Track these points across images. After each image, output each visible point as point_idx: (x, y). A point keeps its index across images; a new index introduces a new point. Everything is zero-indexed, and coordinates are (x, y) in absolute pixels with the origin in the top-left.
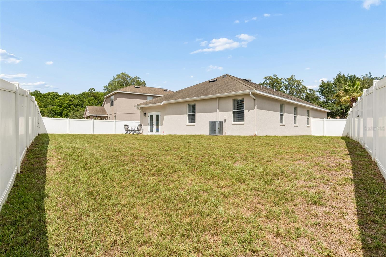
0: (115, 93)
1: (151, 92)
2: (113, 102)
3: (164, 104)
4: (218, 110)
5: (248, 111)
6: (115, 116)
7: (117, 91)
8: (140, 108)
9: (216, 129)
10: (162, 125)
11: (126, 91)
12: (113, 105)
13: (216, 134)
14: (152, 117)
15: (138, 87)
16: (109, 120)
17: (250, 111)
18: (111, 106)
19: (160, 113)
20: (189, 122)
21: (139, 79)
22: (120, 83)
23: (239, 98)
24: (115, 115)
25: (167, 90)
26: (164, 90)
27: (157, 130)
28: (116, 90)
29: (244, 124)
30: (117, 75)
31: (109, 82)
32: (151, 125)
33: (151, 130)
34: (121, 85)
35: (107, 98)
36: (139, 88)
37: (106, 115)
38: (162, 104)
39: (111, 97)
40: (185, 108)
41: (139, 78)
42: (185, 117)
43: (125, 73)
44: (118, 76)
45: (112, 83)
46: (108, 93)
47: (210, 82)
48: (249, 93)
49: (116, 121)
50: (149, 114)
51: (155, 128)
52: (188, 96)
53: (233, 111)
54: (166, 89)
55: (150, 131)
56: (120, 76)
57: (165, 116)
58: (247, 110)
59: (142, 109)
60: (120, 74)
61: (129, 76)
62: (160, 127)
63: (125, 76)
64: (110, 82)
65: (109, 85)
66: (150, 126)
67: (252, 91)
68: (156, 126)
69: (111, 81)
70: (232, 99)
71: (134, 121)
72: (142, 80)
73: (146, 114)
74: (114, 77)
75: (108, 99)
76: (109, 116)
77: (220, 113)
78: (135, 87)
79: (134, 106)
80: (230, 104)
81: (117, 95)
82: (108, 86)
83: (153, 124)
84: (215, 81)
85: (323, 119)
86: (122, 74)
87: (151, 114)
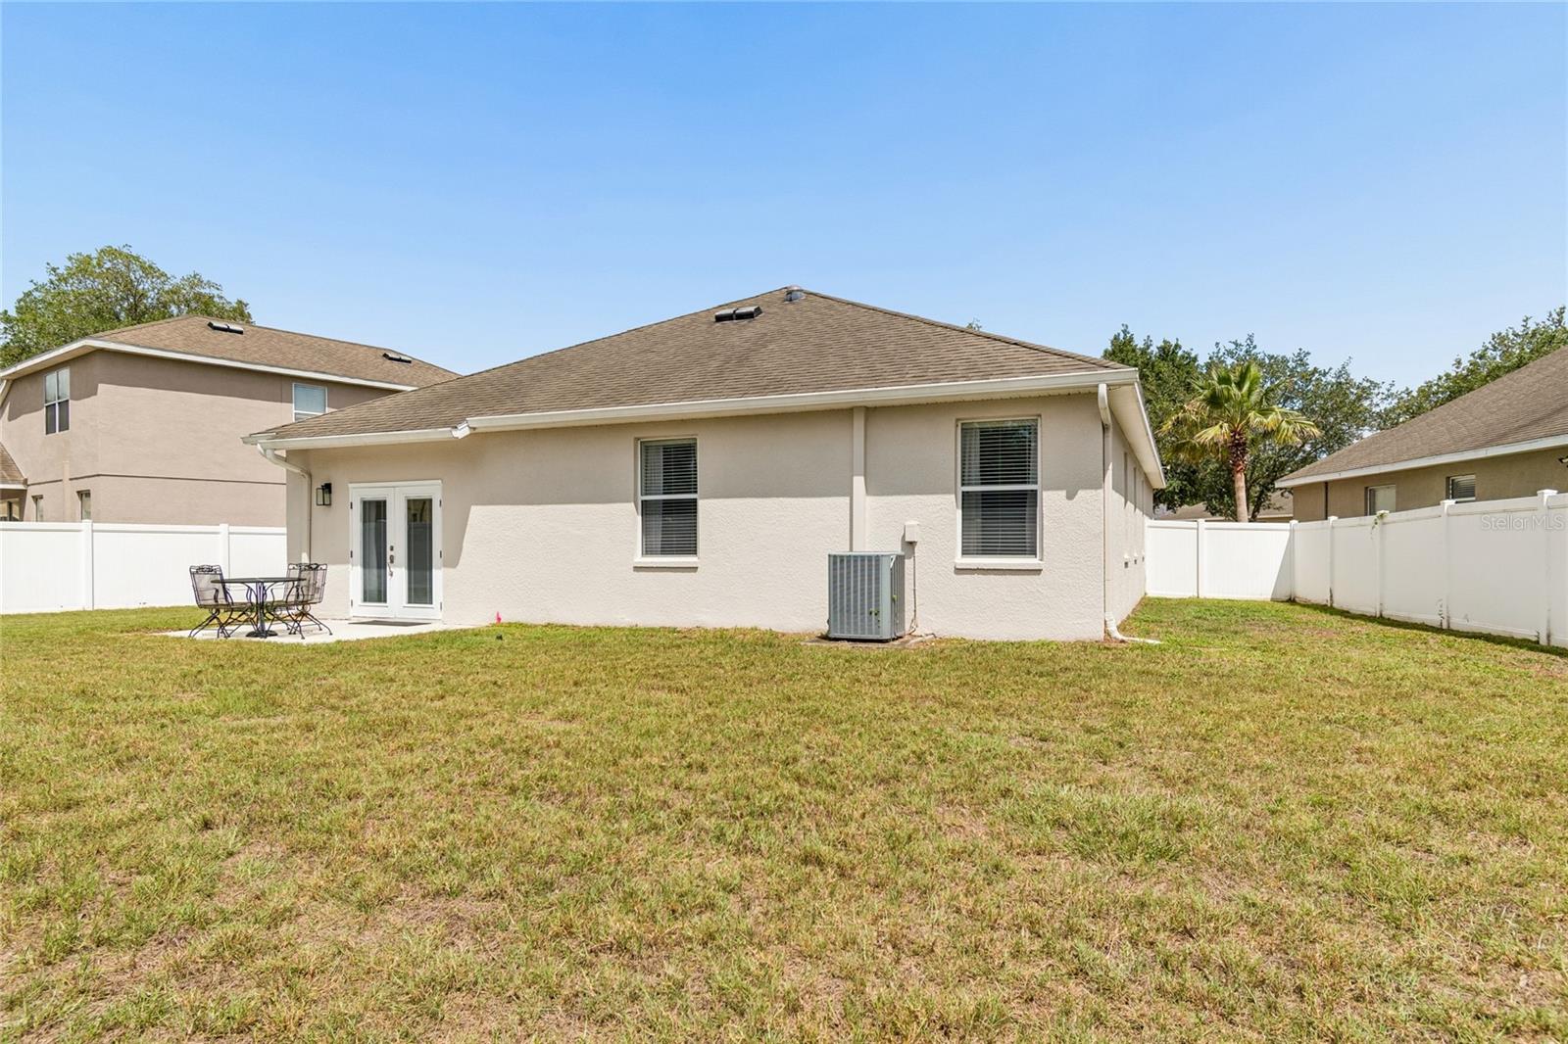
0: (82, 352)
1: (316, 359)
2: (64, 405)
3: (475, 435)
4: (859, 482)
5: (1063, 493)
6: (84, 495)
7: (96, 339)
8: (284, 454)
9: (877, 601)
10: (452, 562)
11: (161, 346)
12: (64, 426)
13: (877, 633)
14: (375, 511)
15: (232, 327)
16: (40, 517)
17: (1081, 493)
18: (50, 429)
19: (440, 488)
20: (648, 551)
21: (215, 292)
22: (96, 305)
23: (1007, 417)
24: (83, 485)
25: (403, 358)
26: (385, 355)
27: (420, 591)
28: (85, 335)
29: (1040, 570)
30: (70, 258)
31: (21, 296)
32: (376, 556)
33: (376, 593)
34: (98, 314)
35: (14, 381)
36: (241, 333)
37: (14, 481)
38: (462, 432)
39: (51, 379)
40: (624, 463)
41: (210, 284)
42: (626, 519)
43: (125, 250)
44: (83, 267)
45: (43, 301)
46: (16, 351)
47: (719, 319)
48: (1097, 386)
49: (97, 526)
50: (355, 493)
51: (398, 579)
52: (640, 392)
53: (962, 489)
54: (395, 352)
55: (365, 600)
56: (95, 262)
57: (474, 509)
58: (1059, 488)
59: (301, 459)
60: (94, 255)
61: (149, 270)
62: (438, 575)
63: (128, 267)
64: (28, 294)
65: (19, 310)
66: (366, 565)
67: (1114, 377)
68: (409, 568)
69: (36, 289)
70: (957, 420)
71: (223, 528)
72: (231, 296)
73: (330, 492)
74: (54, 270)
75: (27, 388)
76: (32, 491)
77: (870, 499)
78: (210, 325)
79: (245, 441)
80: (944, 449)
81: (97, 366)
82: (13, 313)
83: (389, 553)
84: (749, 316)
85: (1194, 524)
86: (111, 253)
87: (374, 493)
